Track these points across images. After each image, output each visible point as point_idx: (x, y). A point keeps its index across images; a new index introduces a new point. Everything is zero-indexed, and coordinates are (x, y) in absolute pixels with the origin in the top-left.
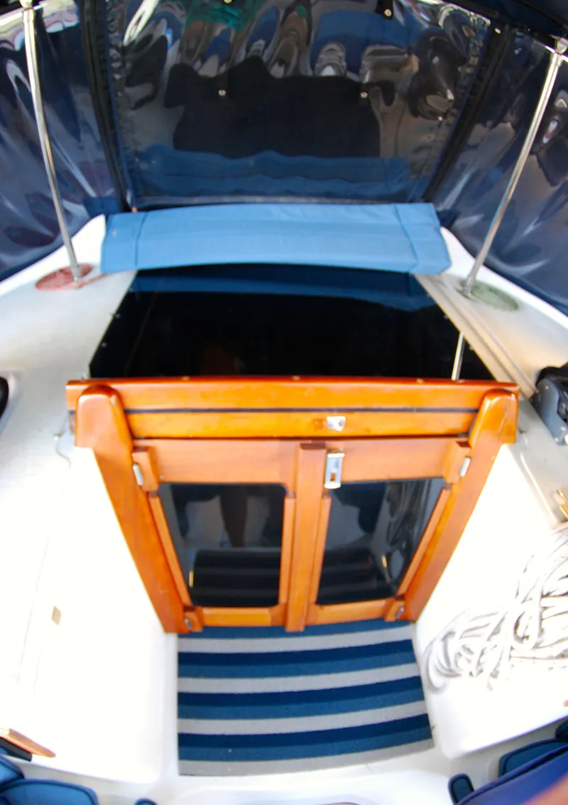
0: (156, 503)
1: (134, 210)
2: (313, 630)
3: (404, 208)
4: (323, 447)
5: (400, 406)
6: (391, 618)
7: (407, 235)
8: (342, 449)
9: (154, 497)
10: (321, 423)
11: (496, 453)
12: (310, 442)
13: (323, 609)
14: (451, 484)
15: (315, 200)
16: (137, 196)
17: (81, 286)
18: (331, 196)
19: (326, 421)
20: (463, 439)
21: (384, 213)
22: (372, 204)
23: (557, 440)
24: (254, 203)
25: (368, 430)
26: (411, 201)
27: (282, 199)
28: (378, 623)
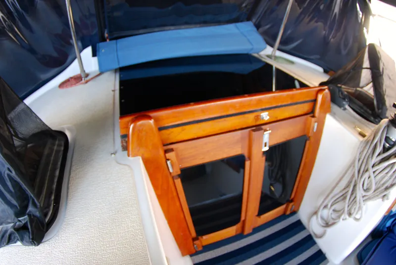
0: (178, 182)
1: (108, 40)
2: (256, 230)
3: (239, 25)
4: (262, 129)
5: (289, 103)
6: (288, 212)
7: (245, 36)
8: (268, 129)
9: (177, 179)
10: (258, 118)
11: (324, 118)
12: (254, 128)
13: (260, 218)
14: (309, 137)
15: (198, 26)
16: (110, 32)
17: (87, 82)
18: (206, 23)
19: (260, 116)
20: (312, 115)
21: (231, 28)
22: (224, 24)
23: (342, 108)
24: (170, 30)
25: (277, 117)
26: (242, 21)
27: (183, 27)
28: (283, 217)
